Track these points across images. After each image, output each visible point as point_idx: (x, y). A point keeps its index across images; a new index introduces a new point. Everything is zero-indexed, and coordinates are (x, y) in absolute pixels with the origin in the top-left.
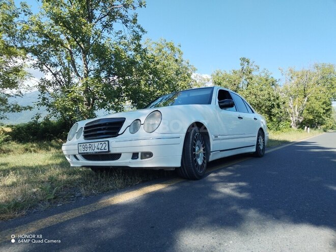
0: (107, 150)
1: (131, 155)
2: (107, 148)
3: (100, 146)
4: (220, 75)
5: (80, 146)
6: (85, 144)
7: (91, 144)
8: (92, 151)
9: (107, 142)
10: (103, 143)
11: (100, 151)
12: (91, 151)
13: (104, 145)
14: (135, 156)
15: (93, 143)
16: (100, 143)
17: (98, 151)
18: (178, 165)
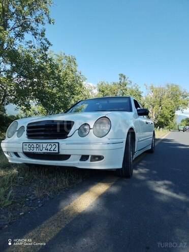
0: (57, 151)
1: (80, 157)
2: (57, 149)
3: (49, 147)
4: (104, 85)
5: (26, 145)
6: (31, 144)
7: (39, 144)
8: (40, 151)
9: (57, 144)
10: (52, 144)
11: (48, 151)
12: (38, 151)
13: (54, 147)
14: (84, 158)
15: (41, 144)
16: (49, 144)
17: (46, 151)
18: (120, 166)
